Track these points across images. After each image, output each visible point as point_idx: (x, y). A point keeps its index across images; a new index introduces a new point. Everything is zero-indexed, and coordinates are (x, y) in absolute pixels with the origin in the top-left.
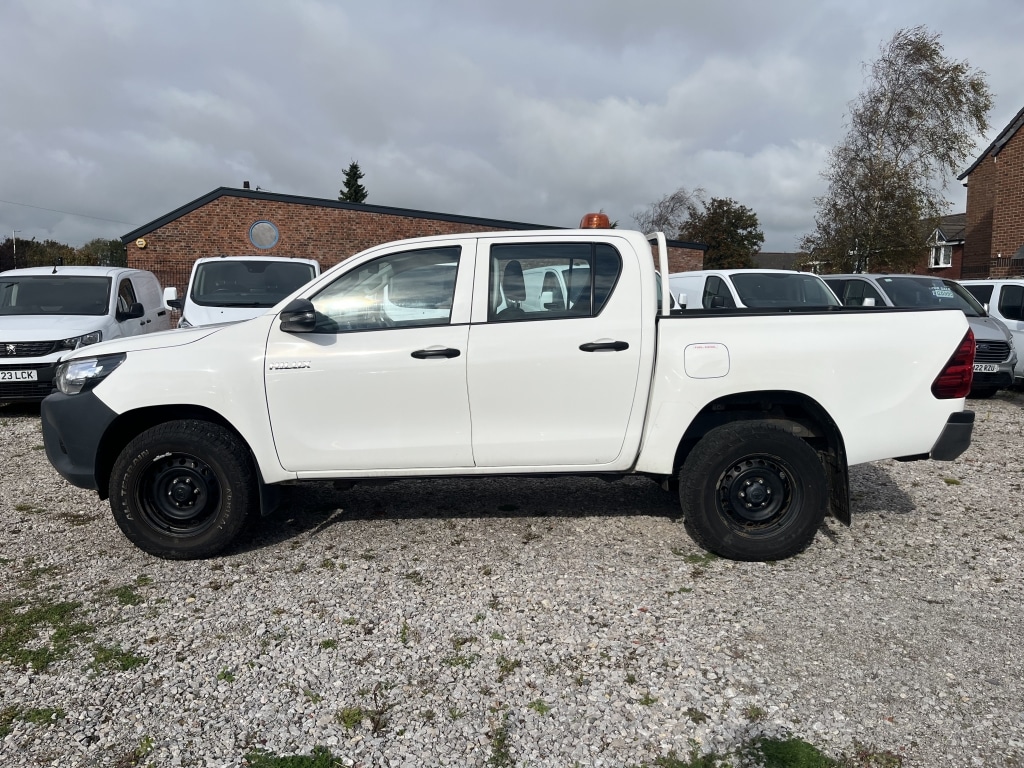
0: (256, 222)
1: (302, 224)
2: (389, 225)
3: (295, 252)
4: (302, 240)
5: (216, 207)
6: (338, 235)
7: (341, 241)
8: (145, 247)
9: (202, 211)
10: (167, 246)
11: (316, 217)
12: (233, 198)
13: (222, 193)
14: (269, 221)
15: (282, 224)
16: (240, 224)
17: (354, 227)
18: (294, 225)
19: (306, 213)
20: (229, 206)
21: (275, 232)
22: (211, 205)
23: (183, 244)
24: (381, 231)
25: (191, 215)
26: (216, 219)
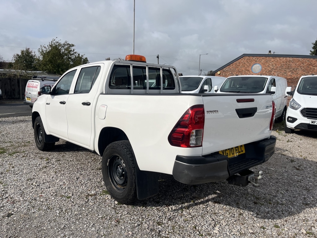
0: (254, 64)
1: (271, 64)
2: (306, 62)
3: (267, 74)
4: (270, 70)
5: (242, 60)
6: (284, 67)
7: (285, 69)
8: (220, 74)
9: (237, 62)
10: (226, 73)
11: (276, 61)
12: (247, 57)
13: (244, 55)
14: (259, 63)
15: (263, 65)
16: (249, 65)
17: (291, 64)
18: (267, 65)
19: (273, 60)
20: (246, 60)
21: (260, 67)
22: (240, 60)
23: (230, 73)
24: (302, 65)
25: (234, 63)
26: (241, 64)
